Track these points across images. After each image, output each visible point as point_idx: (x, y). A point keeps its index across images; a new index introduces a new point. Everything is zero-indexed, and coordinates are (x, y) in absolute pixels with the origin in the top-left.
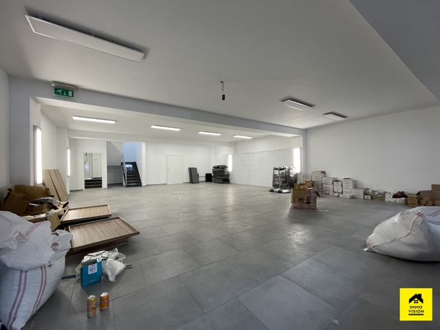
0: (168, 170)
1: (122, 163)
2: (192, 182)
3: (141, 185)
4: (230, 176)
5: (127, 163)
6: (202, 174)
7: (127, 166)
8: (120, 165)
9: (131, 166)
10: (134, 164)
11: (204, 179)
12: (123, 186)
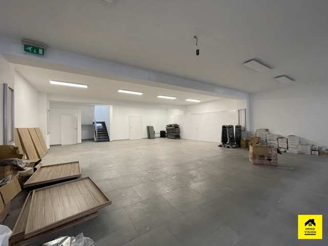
0: (130, 128)
1: (94, 123)
2: (149, 137)
3: (109, 141)
4: (180, 133)
5: (97, 123)
6: (157, 131)
7: (98, 125)
8: (92, 124)
9: (101, 125)
10: (103, 123)
11: (159, 135)
12: (94, 141)
